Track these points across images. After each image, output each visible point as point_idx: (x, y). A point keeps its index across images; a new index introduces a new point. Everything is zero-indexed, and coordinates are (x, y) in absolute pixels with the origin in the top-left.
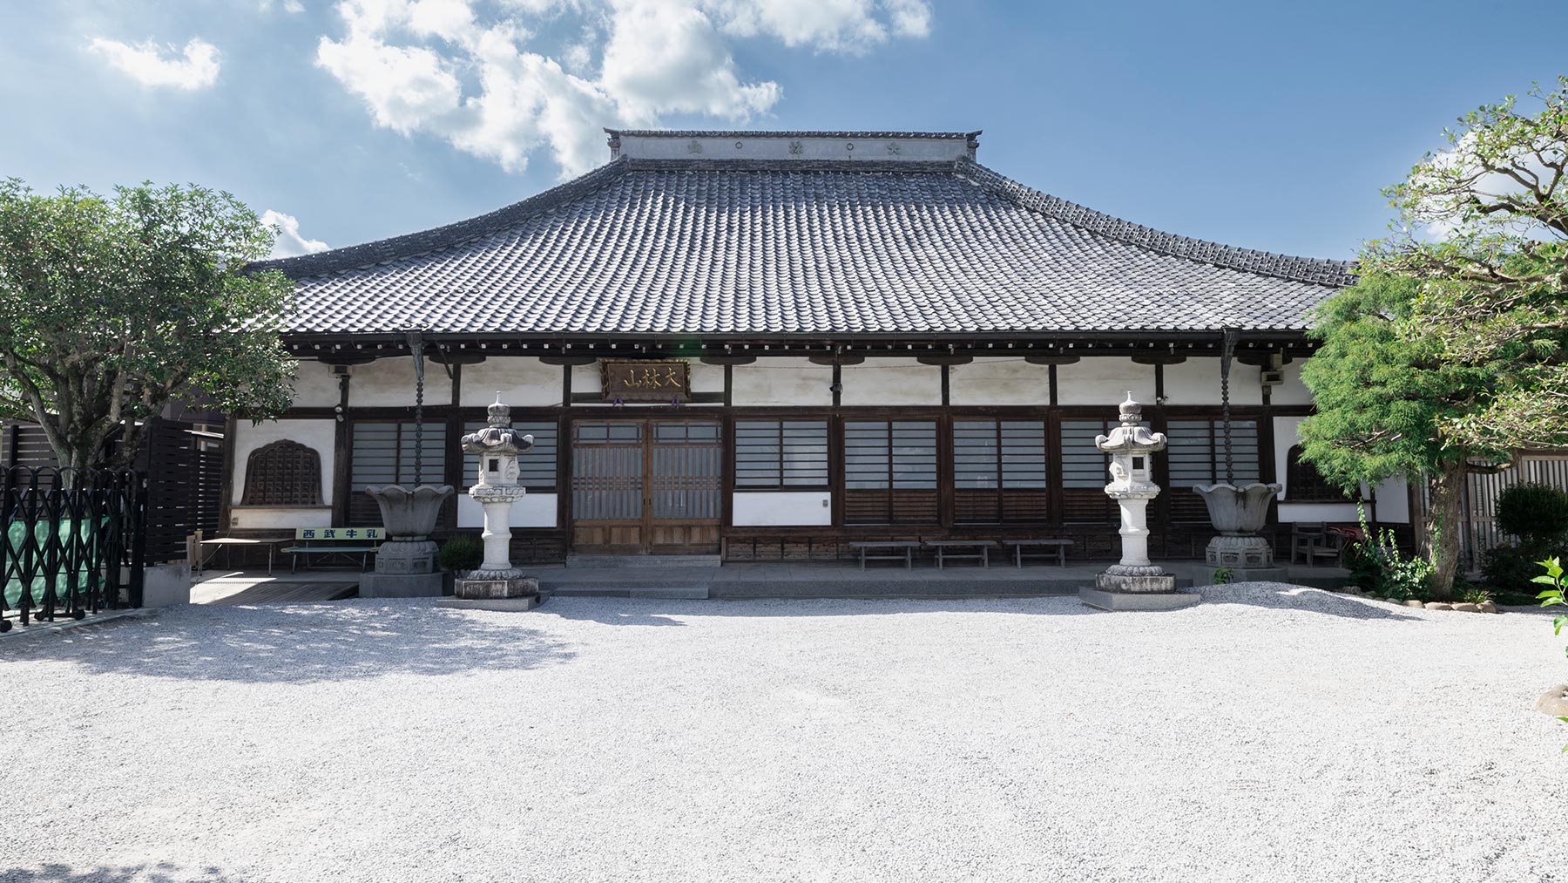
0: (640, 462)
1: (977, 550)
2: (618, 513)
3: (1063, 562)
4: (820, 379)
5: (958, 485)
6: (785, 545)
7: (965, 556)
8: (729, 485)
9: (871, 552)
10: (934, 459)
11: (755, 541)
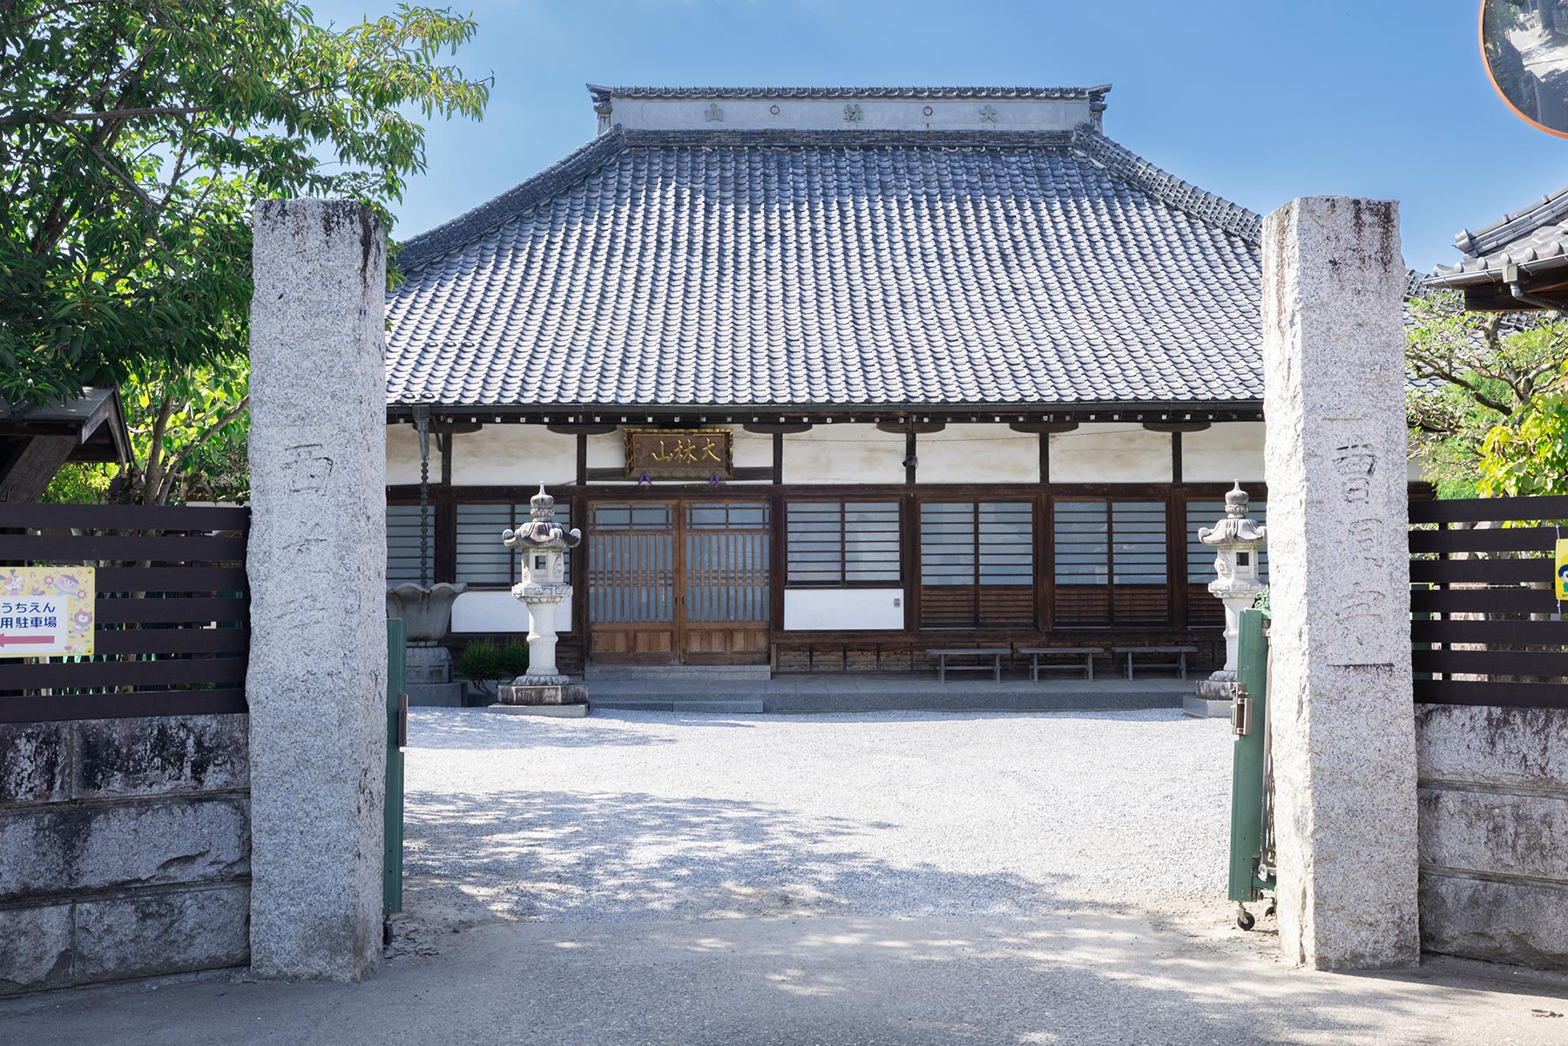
0: (670, 553)
1: (1081, 659)
2: (644, 615)
3: (1184, 673)
4: (891, 451)
5: (1059, 580)
6: (848, 653)
7: (1065, 667)
8: (779, 581)
9: (952, 661)
10: (1029, 549)
11: (812, 649)
